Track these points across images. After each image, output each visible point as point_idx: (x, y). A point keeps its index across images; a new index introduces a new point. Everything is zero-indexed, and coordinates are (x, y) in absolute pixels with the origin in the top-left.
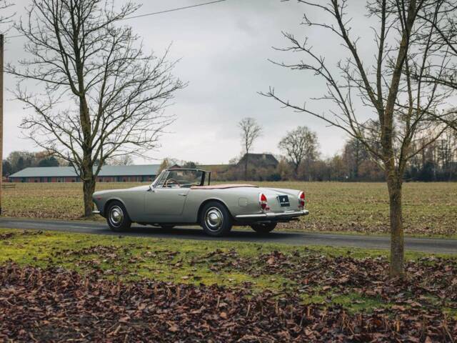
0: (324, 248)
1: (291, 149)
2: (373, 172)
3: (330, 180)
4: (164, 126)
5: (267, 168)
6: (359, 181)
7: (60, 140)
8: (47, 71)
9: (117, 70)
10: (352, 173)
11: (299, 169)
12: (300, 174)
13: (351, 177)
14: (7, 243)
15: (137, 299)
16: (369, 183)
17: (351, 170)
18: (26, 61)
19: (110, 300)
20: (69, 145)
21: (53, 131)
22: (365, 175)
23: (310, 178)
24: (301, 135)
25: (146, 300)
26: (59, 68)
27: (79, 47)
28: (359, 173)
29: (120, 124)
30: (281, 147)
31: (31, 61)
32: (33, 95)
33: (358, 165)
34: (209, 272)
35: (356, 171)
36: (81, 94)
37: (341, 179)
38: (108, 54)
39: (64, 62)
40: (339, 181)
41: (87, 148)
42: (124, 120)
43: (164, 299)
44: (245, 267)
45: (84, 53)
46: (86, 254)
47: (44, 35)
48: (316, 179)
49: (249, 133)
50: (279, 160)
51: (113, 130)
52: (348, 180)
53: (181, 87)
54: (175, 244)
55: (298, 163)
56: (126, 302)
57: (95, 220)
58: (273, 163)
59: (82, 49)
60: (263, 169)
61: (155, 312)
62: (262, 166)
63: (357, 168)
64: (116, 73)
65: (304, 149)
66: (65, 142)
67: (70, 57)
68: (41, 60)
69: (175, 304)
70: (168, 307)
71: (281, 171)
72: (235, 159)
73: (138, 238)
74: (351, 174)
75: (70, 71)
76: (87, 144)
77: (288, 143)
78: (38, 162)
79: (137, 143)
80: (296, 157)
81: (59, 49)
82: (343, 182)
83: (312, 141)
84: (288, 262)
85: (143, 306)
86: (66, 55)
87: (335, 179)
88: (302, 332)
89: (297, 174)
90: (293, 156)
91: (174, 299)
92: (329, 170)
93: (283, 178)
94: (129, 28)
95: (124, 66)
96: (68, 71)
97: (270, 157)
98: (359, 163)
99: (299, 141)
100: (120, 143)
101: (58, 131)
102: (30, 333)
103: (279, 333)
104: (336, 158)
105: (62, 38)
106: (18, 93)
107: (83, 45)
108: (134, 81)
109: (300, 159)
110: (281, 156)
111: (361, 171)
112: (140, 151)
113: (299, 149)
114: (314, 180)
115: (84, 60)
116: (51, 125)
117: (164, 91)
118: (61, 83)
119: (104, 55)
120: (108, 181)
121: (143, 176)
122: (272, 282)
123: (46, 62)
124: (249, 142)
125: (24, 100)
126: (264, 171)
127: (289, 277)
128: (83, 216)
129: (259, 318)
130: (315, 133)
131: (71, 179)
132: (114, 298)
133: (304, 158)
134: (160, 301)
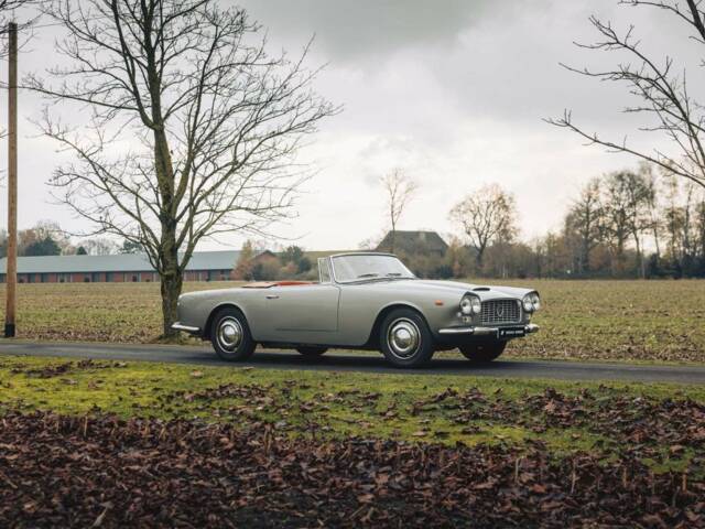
0: (631, 386)
1: (470, 222)
2: (615, 263)
3: (539, 276)
4: (302, 180)
5: (428, 256)
6: (593, 278)
7: (120, 204)
8: (97, 87)
9: (217, 84)
10: (580, 263)
11: (484, 257)
12: (486, 268)
13: (576, 271)
14: (66, 382)
15: (368, 467)
16: (609, 282)
17: (578, 259)
18: (60, 69)
19: (321, 469)
20: (135, 213)
21: (109, 190)
22: (600, 268)
23: (505, 272)
24: (487, 198)
25: (385, 468)
26: (118, 81)
27: (153, 45)
28: (590, 264)
29: (226, 177)
30: (453, 218)
31: (70, 70)
32: (71, 128)
33: (589, 250)
34: (453, 425)
35: (586, 261)
36: (157, 124)
37: (558, 274)
38: (205, 56)
39: (128, 71)
40: (556, 277)
41: (168, 220)
42: (232, 171)
43: (417, 466)
44: (509, 415)
45: (163, 54)
46: (219, 398)
47: (91, 25)
48: (515, 274)
49: (397, 195)
50: (448, 242)
51: (213, 188)
52: (572, 277)
53: (329, 113)
54: (365, 380)
55: (483, 246)
56: (350, 472)
57: (182, 343)
58: (440, 248)
59: (159, 47)
60: (422, 258)
61: (413, 488)
62: (419, 253)
63: (586, 255)
64: (214, 88)
65: (495, 223)
66: (128, 208)
67: (138, 62)
68: (87, 68)
69: (439, 473)
70: (428, 480)
71: (454, 260)
72: (369, 241)
73: (293, 371)
74: (576, 264)
75: (138, 87)
76: (169, 211)
77: (464, 212)
78: (24, 247)
79: (255, 211)
80: (480, 236)
81: (120, 48)
82: (563, 279)
83: (506, 207)
84: (582, 408)
85: (383, 479)
86: (132, 58)
87: (549, 275)
88: (683, 516)
89: (482, 266)
90: (474, 234)
91: (434, 467)
92: (538, 258)
93: (457, 273)
94: (240, 10)
95: (229, 77)
96: (135, 87)
97: (433, 236)
98: (590, 245)
99: (485, 208)
100: (224, 212)
101: (116, 190)
102: (227, 520)
103: (645, 519)
104: (550, 239)
105: (125, 30)
106: (45, 125)
107: (161, 40)
108: (245, 104)
109: (485, 240)
110: (450, 236)
111: (594, 260)
112: (259, 224)
113: (484, 223)
114: (511, 276)
115: (162, 66)
116: (105, 181)
117: (300, 120)
118: (120, 107)
119: (200, 58)
120: (148, 281)
121: (209, 272)
122: (575, 439)
123: (95, 70)
124: (396, 211)
125: (56, 137)
126: (423, 262)
127: (600, 432)
128: (161, 338)
129: (596, 495)
130: (512, 193)
131: (83, 277)
132: (327, 466)
133: (494, 237)
134: (411, 469)
